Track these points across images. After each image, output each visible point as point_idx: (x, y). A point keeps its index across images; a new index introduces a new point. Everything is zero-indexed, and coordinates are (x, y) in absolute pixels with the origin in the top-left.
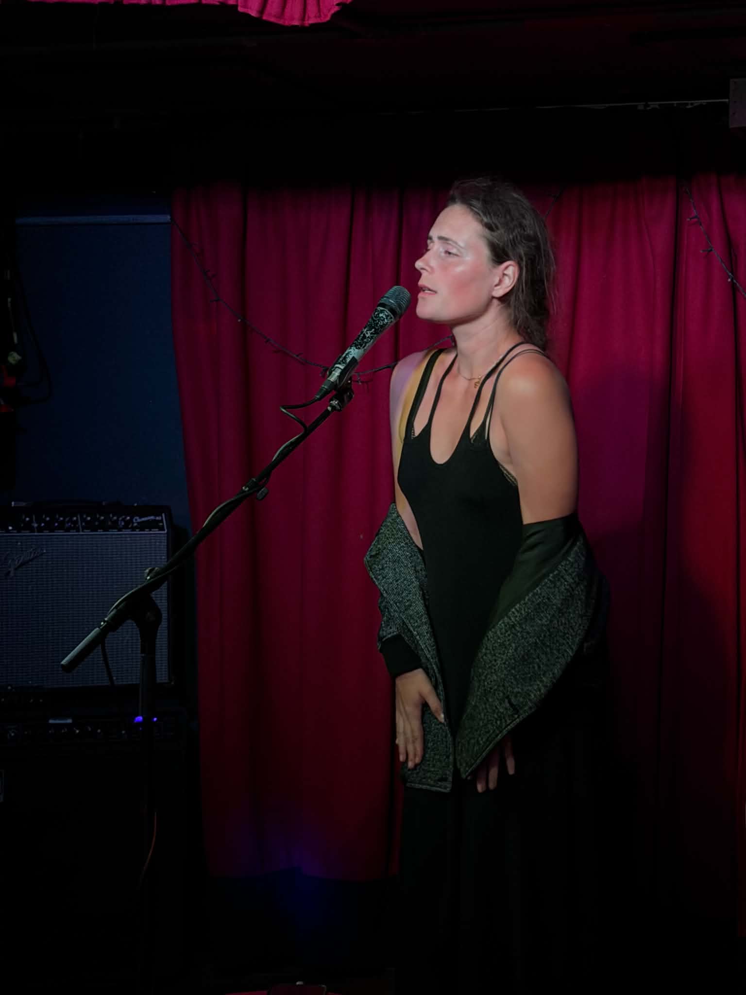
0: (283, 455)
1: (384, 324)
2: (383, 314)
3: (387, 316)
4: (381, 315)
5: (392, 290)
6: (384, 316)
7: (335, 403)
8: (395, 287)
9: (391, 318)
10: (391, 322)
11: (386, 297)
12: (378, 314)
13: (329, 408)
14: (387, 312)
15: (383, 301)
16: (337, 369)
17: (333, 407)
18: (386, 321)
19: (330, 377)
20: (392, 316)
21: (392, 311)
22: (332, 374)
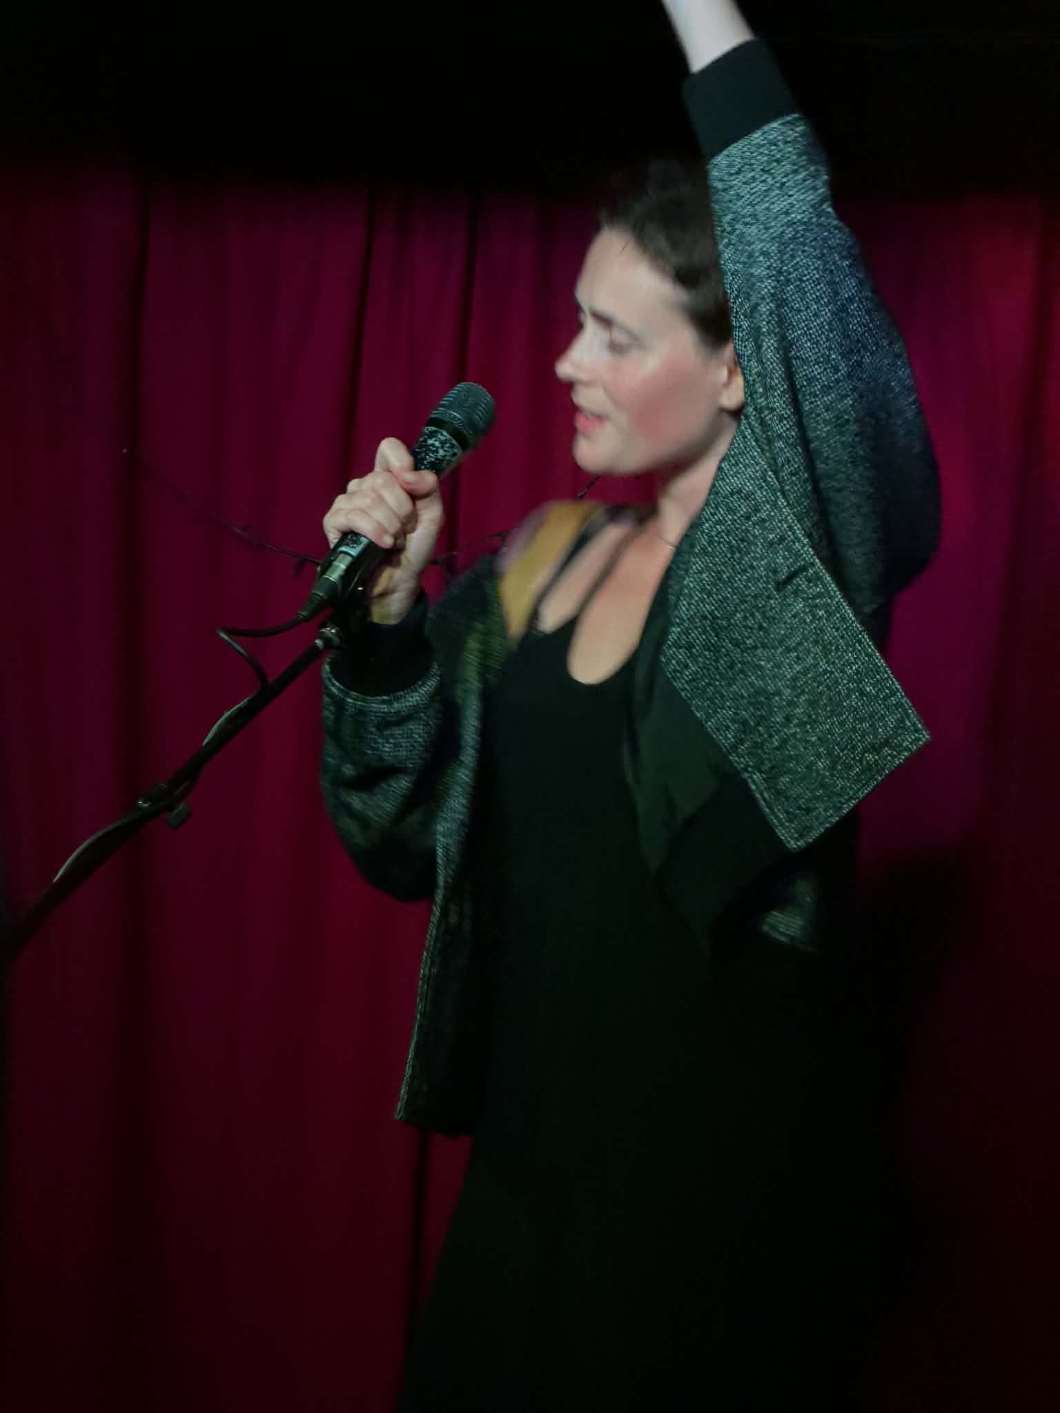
0: (224, 737)
1: (437, 459)
2: (434, 439)
3: (443, 443)
4: (430, 442)
5: (453, 392)
6: (437, 444)
7: (330, 631)
8: (461, 385)
9: (453, 446)
10: (455, 454)
11: (443, 406)
12: (425, 441)
13: (318, 642)
14: (444, 435)
15: (434, 414)
16: (342, 555)
17: (327, 641)
18: (441, 452)
19: (328, 573)
20: (454, 442)
21: (456, 434)
22: (333, 568)
